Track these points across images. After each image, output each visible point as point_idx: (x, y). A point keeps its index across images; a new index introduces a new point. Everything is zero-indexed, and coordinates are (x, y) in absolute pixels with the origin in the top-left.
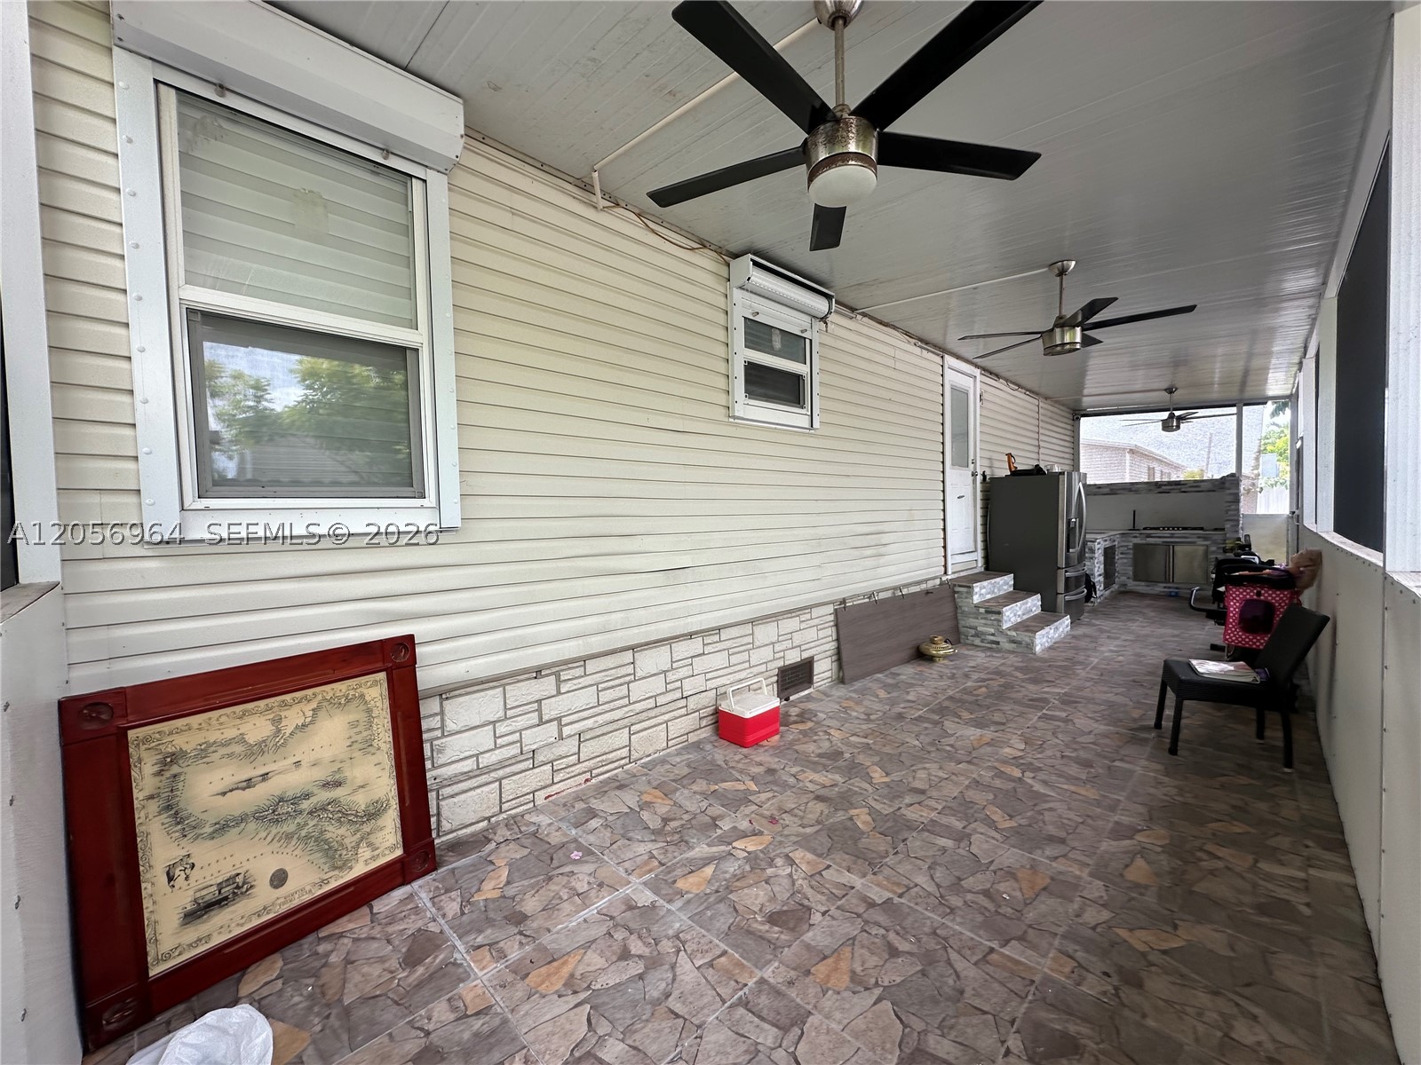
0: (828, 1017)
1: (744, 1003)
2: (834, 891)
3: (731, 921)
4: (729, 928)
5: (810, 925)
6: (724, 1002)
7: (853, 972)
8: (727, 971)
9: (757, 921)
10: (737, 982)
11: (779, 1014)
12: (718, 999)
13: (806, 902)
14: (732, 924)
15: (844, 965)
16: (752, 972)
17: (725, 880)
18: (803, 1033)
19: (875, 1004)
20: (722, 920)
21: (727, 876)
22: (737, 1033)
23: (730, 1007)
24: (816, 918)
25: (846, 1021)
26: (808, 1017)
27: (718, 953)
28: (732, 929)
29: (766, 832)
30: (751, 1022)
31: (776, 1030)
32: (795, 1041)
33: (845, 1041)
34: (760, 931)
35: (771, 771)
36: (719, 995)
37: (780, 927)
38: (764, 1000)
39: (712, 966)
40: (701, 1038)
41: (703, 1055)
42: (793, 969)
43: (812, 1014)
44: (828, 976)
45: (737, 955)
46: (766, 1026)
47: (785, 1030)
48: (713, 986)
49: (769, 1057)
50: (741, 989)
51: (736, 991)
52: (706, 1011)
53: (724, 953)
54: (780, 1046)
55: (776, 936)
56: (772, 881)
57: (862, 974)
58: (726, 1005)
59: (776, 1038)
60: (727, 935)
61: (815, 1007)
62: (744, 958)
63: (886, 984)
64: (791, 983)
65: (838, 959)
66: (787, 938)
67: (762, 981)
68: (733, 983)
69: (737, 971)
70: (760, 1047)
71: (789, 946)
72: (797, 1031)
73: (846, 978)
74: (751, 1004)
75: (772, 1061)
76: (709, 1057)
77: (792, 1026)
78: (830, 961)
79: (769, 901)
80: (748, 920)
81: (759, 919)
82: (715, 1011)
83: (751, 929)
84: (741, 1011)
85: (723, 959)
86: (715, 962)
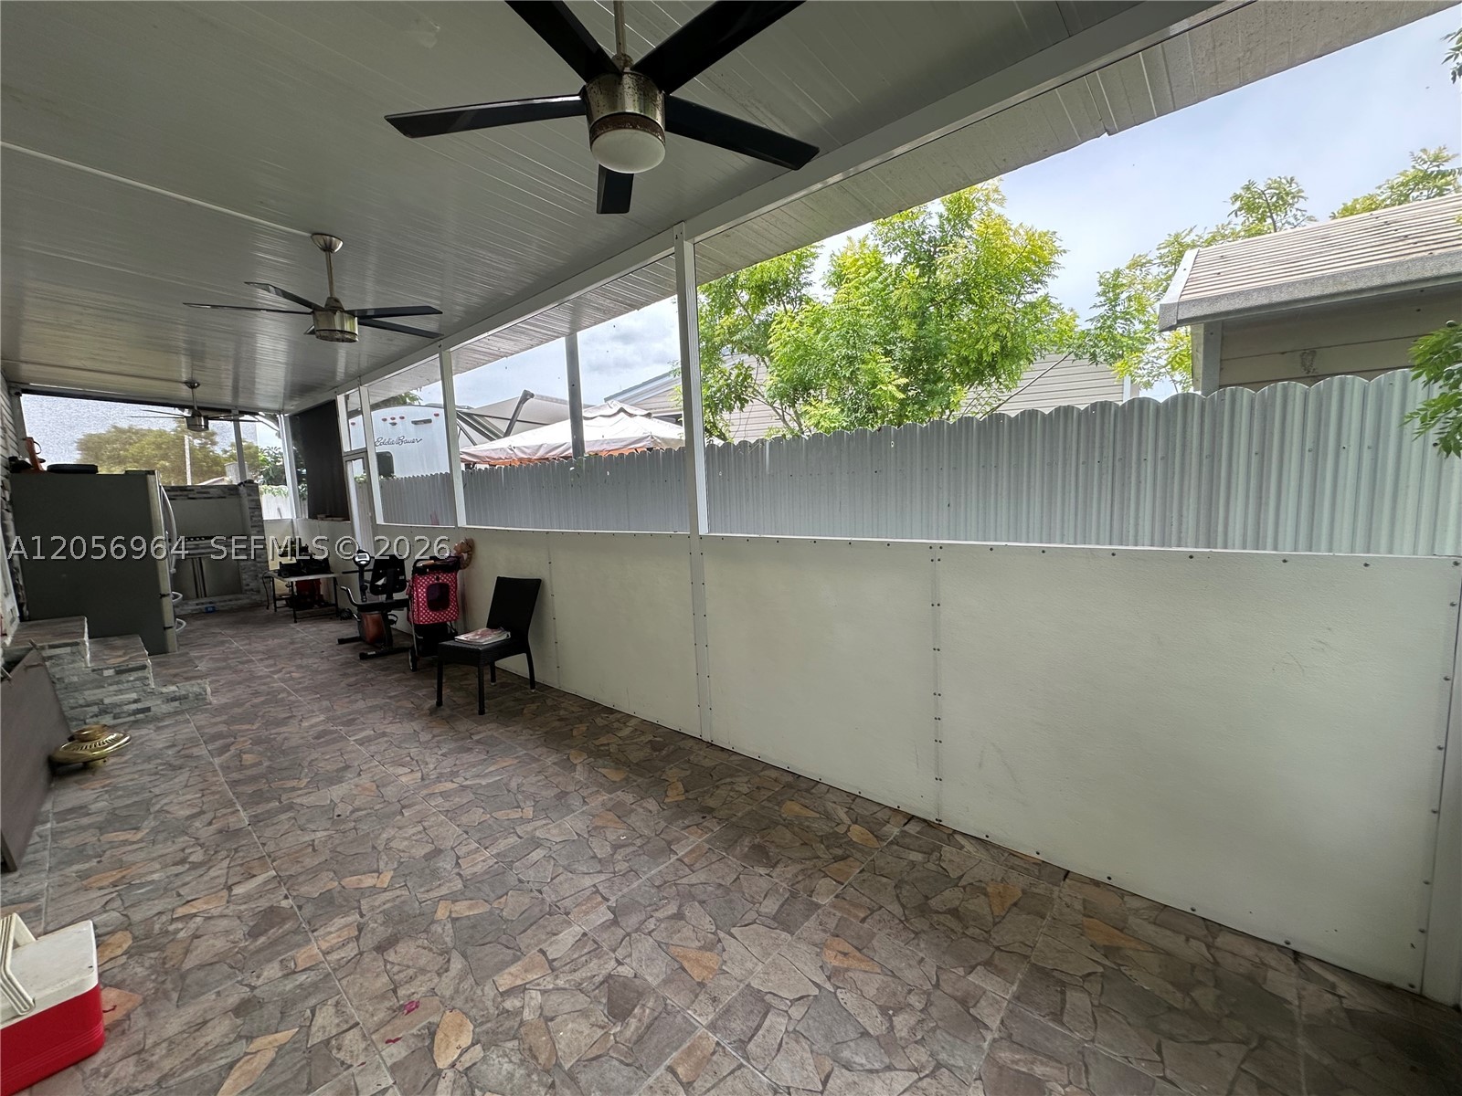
0: (751, 972)
1: (742, 1044)
2: (586, 951)
3: (615, 1063)
4: (627, 1065)
5: (635, 977)
6: (741, 1066)
7: (700, 948)
8: (699, 1065)
9: (621, 1032)
10: (713, 1053)
11: (752, 1011)
12: (738, 1073)
13: (598, 979)
14: (622, 1062)
15: (692, 954)
16: (700, 1037)
17: (529, 1076)
18: (770, 993)
19: (735, 938)
20: (613, 1075)
21: (520, 1072)
22: (778, 1050)
23: (748, 1060)
24: (625, 971)
25: (755, 960)
26: (753, 988)
27: (670, 1076)
28: (629, 1061)
29: (435, 1019)
30: (764, 1037)
31: (770, 1014)
32: (779, 999)
33: (774, 962)
34: (637, 1028)
35: (241, 1009)
36: (732, 1072)
37: (635, 1006)
38: (737, 1025)
39: (690, 1084)
40: (788, 1088)
41: (808, 1083)
42: (696, 997)
43: (750, 984)
44: (706, 968)
45: (675, 1054)
46: (767, 1023)
47: (768, 1009)
48: (721, 1081)
49: (799, 1021)
50: (724, 1048)
51: (725, 1053)
52: (755, 1085)
53: (671, 1070)
54: (787, 1012)
55: (647, 1011)
56: (548, 1013)
57: (703, 942)
58: (745, 1063)
59: (779, 1015)
60: (641, 1069)
61: (741, 981)
62: (680, 1045)
63: (714, 927)
64: (714, 1000)
65: (685, 957)
66: (652, 1000)
67: (713, 1027)
68: (714, 1058)
69: (699, 1053)
70: (791, 1029)
71: (665, 999)
72: (768, 997)
73: (708, 954)
74: (742, 1038)
75: (802, 1019)
76: (809, 1077)
77: (764, 1001)
78: (686, 965)
79: (587, 1017)
80: (616, 1042)
81: (619, 1029)
82: (754, 1076)
83: (635, 1038)
84: (751, 1046)
85: (680, 1070)
86: (684, 1080)
